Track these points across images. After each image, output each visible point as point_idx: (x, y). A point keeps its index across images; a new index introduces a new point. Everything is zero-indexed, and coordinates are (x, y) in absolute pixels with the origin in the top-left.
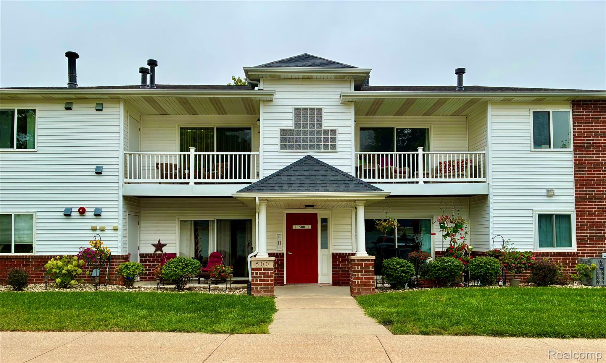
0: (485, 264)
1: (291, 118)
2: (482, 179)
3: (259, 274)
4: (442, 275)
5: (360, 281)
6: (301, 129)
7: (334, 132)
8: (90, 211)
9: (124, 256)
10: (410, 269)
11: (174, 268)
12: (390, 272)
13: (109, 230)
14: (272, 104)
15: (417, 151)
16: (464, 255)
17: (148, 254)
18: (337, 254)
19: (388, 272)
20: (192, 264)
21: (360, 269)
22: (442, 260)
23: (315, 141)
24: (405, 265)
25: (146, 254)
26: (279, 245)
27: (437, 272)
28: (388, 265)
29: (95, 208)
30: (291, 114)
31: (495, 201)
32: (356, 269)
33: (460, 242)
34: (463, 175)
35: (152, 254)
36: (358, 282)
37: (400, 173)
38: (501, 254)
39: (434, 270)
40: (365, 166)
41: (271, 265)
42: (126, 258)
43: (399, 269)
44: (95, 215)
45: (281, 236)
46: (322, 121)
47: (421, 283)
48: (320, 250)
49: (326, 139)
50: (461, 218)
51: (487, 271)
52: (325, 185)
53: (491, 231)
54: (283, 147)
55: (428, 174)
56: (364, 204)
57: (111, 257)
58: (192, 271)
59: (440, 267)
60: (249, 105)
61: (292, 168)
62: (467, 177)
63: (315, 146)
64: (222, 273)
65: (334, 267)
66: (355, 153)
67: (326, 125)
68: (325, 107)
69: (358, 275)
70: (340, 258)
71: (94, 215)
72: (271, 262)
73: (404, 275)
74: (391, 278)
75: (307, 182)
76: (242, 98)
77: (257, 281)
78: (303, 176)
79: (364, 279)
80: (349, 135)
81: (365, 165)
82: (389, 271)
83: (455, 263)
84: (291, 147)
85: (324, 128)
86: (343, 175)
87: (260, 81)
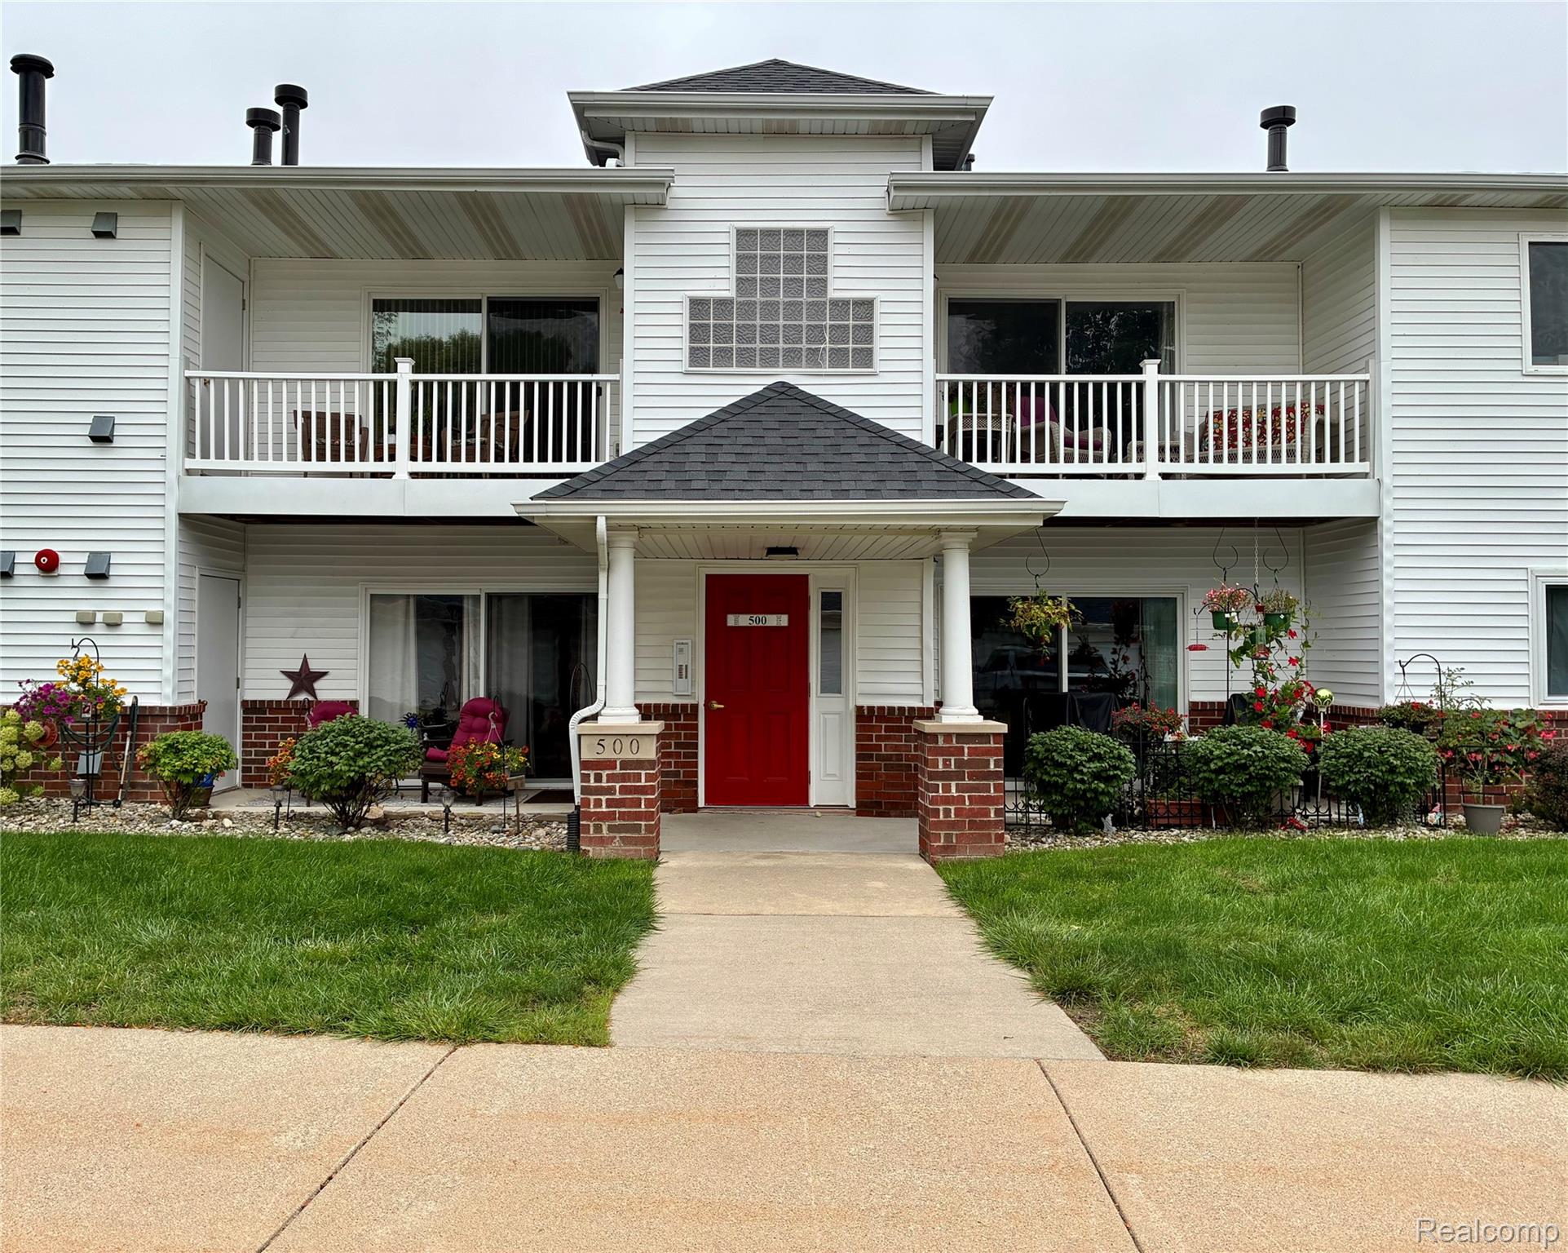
0: (1383, 752)
1: (724, 262)
2: (1357, 466)
3: (608, 782)
4: (1232, 787)
5: (952, 808)
6: (759, 298)
7: (865, 307)
8: (73, 563)
9: (180, 708)
10: (1123, 766)
11: (326, 753)
12: (1054, 775)
13: (133, 622)
14: (664, 216)
15: (1140, 371)
16: (1302, 720)
17: (270, 702)
18: (871, 709)
19: (1046, 778)
20: (387, 741)
21: (953, 766)
22: (1232, 738)
23: (804, 336)
24: (1105, 752)
25: (262, 702)
26: (681, 677)
27: (1213, 776)
28: (1047, 750)
29: (91, 552)
30: (723, 250)
31: (1400, 540)
32: (940, 766)
33: (1284, 677)
34: (1291, 454)
35: (280, 702)
36: (947, 813)
37: (1084, 445)
38: (1432, 717)
39: (1205, 771)
40: (968, 420)
41: (649, 752)
42: (189, 717)
43: (1084, 766)
44: (90, 576)
45: (688, 649)
46: (826, 273)
47: (1156, 811)
48: (817, 697)
49: (840, 333)
50: (1284, 595)
51: (1390, 778)
52: (835, 477)
53: (1388, 638)
54: (698, 357)
55: (1175, 450)
56: (969, 544)
57: (137, 713)
58: (387, 763)
59: (1226, 761)
60: (588, 220)
61: (723, 421)
62: (1306, 459)
63: (804, 353)
64: (488, 771)
65: (864, 752)
66: (935, 376)
67: (842, 284)
68: (838, 227)
69: (947, 789)
70: (883, 725)
71: (86, 575)
72: (647, 739)
73: (1102, 786)
74: (1059, 798)
75: (776, 465)
76: (566, 196)
77: (598, 803)
78: (761, 448)
79: (967, 803)
80: (916, 320)
81: (967, 417)
82: (1052, 773)
83: (1278, 748)
84: (723, 357)
85: (832, 294)
86: (898, 445)
87: (624, 142)
